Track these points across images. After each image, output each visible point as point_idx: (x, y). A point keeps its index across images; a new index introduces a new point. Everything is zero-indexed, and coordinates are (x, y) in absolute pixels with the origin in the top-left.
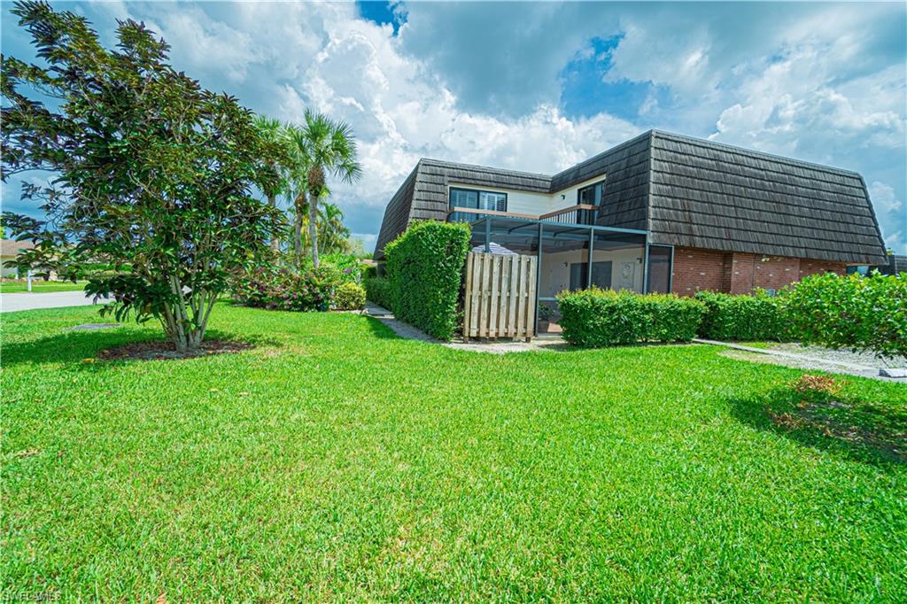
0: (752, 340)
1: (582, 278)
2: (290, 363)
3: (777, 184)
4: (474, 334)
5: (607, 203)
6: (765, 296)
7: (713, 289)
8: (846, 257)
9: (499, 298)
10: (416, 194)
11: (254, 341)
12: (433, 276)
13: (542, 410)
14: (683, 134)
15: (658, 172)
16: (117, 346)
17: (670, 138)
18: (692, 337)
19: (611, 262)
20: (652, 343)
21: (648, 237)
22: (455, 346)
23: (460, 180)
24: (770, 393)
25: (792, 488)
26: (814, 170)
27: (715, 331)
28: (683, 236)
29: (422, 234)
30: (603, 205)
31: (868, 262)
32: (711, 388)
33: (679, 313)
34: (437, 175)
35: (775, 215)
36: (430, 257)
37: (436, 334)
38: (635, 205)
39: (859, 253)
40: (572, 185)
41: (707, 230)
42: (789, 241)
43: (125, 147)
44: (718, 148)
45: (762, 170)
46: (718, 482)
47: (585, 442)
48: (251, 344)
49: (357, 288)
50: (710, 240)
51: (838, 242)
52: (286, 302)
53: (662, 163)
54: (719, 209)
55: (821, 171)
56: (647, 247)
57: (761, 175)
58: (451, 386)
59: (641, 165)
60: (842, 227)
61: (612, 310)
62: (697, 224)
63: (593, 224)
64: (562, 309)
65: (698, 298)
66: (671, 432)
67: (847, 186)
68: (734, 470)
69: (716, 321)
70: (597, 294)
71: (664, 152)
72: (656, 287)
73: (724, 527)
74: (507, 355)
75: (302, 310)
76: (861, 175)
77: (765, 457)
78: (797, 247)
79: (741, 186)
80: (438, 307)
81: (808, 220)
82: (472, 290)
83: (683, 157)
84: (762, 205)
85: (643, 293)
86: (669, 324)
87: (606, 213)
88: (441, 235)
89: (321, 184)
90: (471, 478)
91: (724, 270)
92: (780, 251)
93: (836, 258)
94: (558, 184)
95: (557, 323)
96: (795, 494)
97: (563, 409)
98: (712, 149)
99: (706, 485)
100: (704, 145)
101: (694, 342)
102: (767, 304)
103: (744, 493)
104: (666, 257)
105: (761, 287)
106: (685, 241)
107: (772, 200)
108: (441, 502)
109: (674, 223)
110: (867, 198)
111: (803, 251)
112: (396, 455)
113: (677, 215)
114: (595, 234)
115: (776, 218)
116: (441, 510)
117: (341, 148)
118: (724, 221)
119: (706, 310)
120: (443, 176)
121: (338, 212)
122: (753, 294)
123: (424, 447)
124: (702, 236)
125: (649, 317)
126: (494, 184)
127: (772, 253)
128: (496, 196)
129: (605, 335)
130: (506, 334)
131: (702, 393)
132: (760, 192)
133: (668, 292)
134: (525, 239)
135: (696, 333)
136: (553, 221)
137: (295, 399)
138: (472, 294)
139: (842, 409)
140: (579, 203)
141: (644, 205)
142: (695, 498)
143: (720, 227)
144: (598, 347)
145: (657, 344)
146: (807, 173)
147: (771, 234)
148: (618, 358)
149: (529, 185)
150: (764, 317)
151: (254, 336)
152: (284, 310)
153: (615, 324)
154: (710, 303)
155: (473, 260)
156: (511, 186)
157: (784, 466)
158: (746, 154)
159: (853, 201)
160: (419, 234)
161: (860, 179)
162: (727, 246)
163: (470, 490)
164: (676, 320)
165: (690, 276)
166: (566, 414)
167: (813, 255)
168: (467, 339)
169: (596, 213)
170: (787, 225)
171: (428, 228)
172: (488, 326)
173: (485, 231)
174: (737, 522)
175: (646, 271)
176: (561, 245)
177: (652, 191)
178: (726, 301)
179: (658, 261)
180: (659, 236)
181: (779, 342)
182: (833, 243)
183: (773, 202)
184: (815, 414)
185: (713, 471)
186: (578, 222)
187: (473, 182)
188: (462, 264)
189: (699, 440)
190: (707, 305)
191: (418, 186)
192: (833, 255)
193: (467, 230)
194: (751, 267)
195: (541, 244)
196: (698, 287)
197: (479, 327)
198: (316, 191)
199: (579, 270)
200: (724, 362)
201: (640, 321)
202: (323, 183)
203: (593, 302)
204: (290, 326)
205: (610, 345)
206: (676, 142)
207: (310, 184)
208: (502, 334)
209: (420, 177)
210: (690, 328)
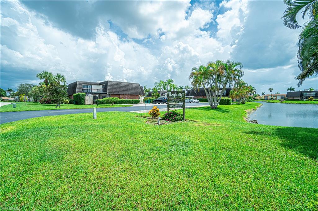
9: (89, 100)
10: (77, 86)
15: (109, 86)
17: (110, 81)
21: (107, 93)
22: (84, 106)
23: (84, 84)
35: (126, 90)
40: (102, 85)
49: (68, 101)
51: (136, 92)
54: (117, 89)
59: (107, 84)
61: (101, 101)
62: (114, 91)
67: (137, 85)
71: (110, 83)
78: (129, 93)
79: (121, 86)
80: (82, 101)
81: (131, 90)
83: (112, 83)
84: (124, 89)
91: (119, 97)
94: (100, 84)
98: (117, 82)
106: (112, 93)
113: (111, 90)
118: (118, 91)
120: (81, 83)
122: (124, 99)
126: (90, 84)
128: (90, 86)
132: (124, 87)
138: (86, 100)
141: (107, 89)
149: (96, 84)
156: (93, 84)
162: (119, 94)
168: (86, 105)
172: (88, 103)
180: (109, 93)
182: (134, 92)
187: (86, 84)
194: (123, 96)
208: (90, 104)
209: (78, 84)
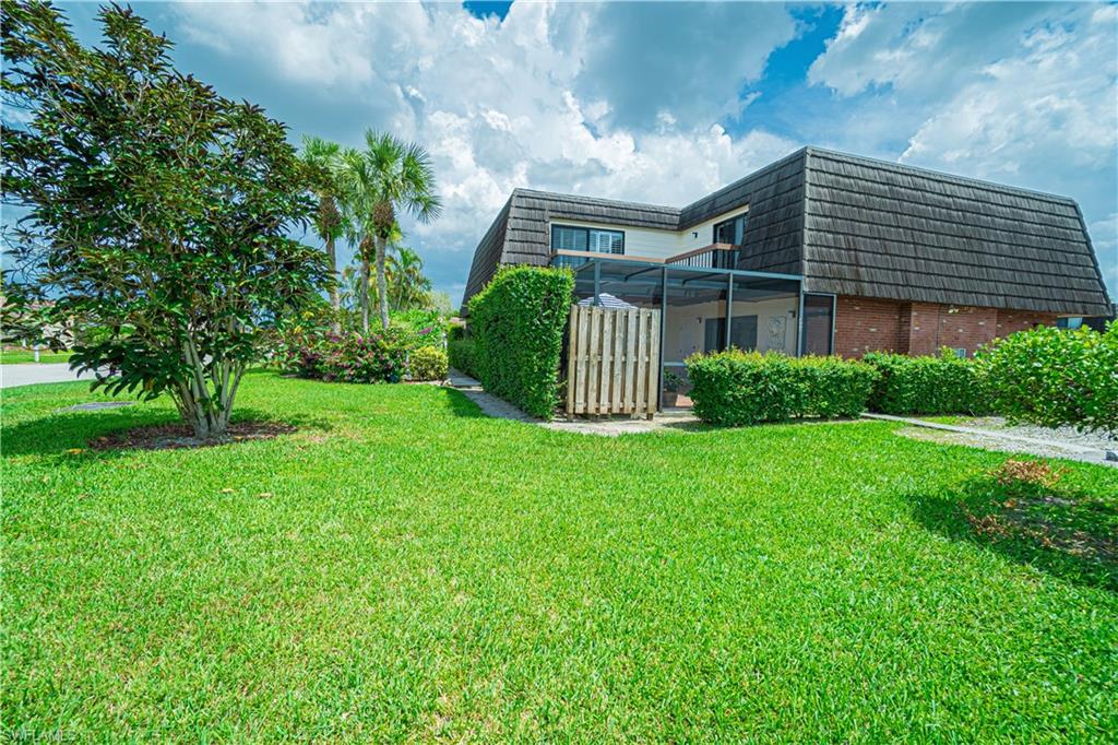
0: (937, 414)
1: (718, 338)
2: (336, 451)
3: (968, 214)
4: (580, 410)
5: (750, 241)
6: (953, 357)
7: (886, 349)
8: (1055, 306)
9: (612, 363)
10: (509, 235)
11: (297, 423)
12: (526, 337)
13: (660, 513)
14: (847, 152)
15: (815, 200)
16: (119, 431)
17: (830, 156)
18: (860, 411)
19: (756, 317)
20: (809, 419)
21: (803, 283)
22: (555, 425)
23: (564, 216)
24: (963, 486)
25: (1005, 628)
26: (1015, 196)
27: (889, 403)
28: (847, 283)
29: (510, 284)
30: (745, 243)
31: (1085, 313)
32: (886, 479)
33: (843, 380)
34: (535, 209)
35: (966, 253)
36: (522, 313)
37: (532, 411)
38: (786, 242)
39: (1074, 301)
40: (707, 219)
41: (878, 274)
42: (984, 287)
43: (112, 172)
44: (891, 169)
45: (948, 196)
46: (900, 620)
47: (715, 559)
48: (292, 426)
49: (437, 354)
50: (883, 286)
51: (1046, 286)
52: (347, 372)
53: (820, 189)
54: (894, 248)
55: (1024, 197)
56: (802, 297)
57: (946, 204)
58: (542, 482)
59: (794, 192)
60: (1052, 268)
61: (757, 377)
62: (866, 267)
63: (733, 268)
64: (692, 377)
65: (867, 361)
66: (833, 544)
67: (1058, 215)
68: (921, 601)
69: (890, 389)
70: (737, 358)
71: (822, 175)
72: (814, 348)
73: (912, 694)
74: (620, 438)
75: (367, 381)
76: (1076, 201)
77: (964, 580)
78: (993, 294)
79: (921, 217)
80: (533, 376)
81: (1009, 259)
82: (577, 353)
83: (847, 180)
84: (948, 242)
85: (797, 355)
86: (830, 394)
87: (750, 253)
88: (534, 283)
89: (390, 223)
90: (553, 617)
91: (900, 326)
92: (972, 300)
93: (1044, 307)
94: (688, 220)
95: (686, 395)
96: (1010, 638)
97: (688, 510)
98: (885, 170)
99: (883, 625)
100: (873, 165)
101: (863, 417)
102: (957, 367)
103: (936, 638)
104: (826, 310)
105: (948, 346)
106: (850, 289)
107: (961, 234)
108: (506, 655)
109: (835, 266)
110: (1083, 231)
111: (1001, 299)
112: (453, 582)
113: (839, 256)
114: (734, 282)
115: (966, 257)
116: (504, 668)
117: (414, 177)
118: (900, 263)
119: (877, 375)
120: (543, 210)
121: (416, 258)
122: (938, 354)
123: (494, 570)
124: (872, 282)
125: (804, 386)
126: (608, 220)
127: (961, 302)
128: (611, 234)
129: (748, 409)
130: (622, 409)
131: (874, 488)
132: (947, 224)
133: (829, 353)
134: (646, 289)
135: (866, 406)
136: (682, 265)
137: (333, 501)
138: (578, 358)
139: (1061, 508)
140: (715, 241)
141: (797, 243)
142: (867, 646)
143: (895, 270)
144: (740, 425)
145: (815, 420)
146: (1007, 200)
147: (961, 278)
148: (765, 440)
149: (652, 220)
150: (952, 385)
151: (298, 416)
152: (345, 381)
153: (760, 396)
154: (884, 367)
155: (578, 314)
156: (629, 222)
157: (991, 593)
158: (928, 176)
159: (1065, 234)
160: (507, 283)
161: (1075, 207)
162: (904, 294)
163: (548, 636)
164: (840, 389)
165: (856, 333)
166: (693, 518)
167: (1015, 304)
168: (572, 416)
169: (737, 254)
170: (981, 266)
171: (518, 275)
172: (598, 400)
173: (593, 279)
174: (929, 685)
175: (801, 327)
176: (693, 296)
177: (807, 225)
178: (903, 364)
179: (817, 314)
180: (816, 283)
181: (971, 415)
182: (1040, 288)
183: (962, 237)
184: (1025, 515)
185: (892, 603)
186: (714, 266)
187: (581, 217)
188: (563, 321)
189: (871, 556)
190: (878, 369)
191: (511, 223)
192: (1040, 305)
193: (569, 277)
194: (935, 321)
195: (665, 294)
196: (867, 347)
197: (586, 401)
198: (383, 232)
199: (715, 327)
200: (904, 444)
201: (793, 391)
202: (393, 222)
203: (732, 368)
204: (346, 403)
205: (755, 423)
206: (838, 161)
207: (376, 223)
208: (616, 410)
209: (513, 212)
210: (857, 400)
